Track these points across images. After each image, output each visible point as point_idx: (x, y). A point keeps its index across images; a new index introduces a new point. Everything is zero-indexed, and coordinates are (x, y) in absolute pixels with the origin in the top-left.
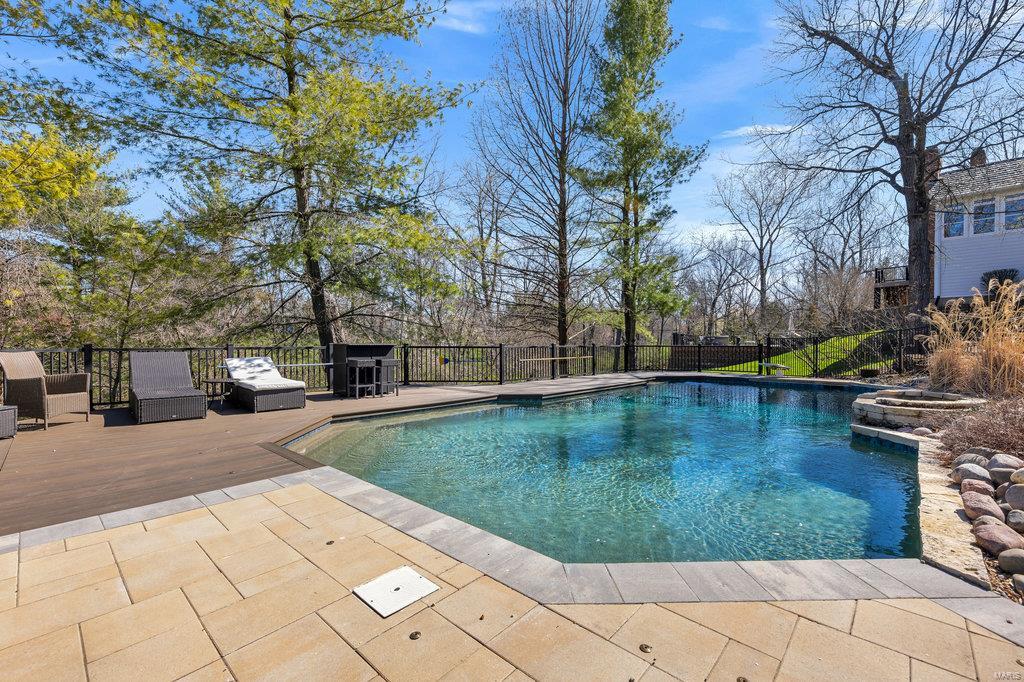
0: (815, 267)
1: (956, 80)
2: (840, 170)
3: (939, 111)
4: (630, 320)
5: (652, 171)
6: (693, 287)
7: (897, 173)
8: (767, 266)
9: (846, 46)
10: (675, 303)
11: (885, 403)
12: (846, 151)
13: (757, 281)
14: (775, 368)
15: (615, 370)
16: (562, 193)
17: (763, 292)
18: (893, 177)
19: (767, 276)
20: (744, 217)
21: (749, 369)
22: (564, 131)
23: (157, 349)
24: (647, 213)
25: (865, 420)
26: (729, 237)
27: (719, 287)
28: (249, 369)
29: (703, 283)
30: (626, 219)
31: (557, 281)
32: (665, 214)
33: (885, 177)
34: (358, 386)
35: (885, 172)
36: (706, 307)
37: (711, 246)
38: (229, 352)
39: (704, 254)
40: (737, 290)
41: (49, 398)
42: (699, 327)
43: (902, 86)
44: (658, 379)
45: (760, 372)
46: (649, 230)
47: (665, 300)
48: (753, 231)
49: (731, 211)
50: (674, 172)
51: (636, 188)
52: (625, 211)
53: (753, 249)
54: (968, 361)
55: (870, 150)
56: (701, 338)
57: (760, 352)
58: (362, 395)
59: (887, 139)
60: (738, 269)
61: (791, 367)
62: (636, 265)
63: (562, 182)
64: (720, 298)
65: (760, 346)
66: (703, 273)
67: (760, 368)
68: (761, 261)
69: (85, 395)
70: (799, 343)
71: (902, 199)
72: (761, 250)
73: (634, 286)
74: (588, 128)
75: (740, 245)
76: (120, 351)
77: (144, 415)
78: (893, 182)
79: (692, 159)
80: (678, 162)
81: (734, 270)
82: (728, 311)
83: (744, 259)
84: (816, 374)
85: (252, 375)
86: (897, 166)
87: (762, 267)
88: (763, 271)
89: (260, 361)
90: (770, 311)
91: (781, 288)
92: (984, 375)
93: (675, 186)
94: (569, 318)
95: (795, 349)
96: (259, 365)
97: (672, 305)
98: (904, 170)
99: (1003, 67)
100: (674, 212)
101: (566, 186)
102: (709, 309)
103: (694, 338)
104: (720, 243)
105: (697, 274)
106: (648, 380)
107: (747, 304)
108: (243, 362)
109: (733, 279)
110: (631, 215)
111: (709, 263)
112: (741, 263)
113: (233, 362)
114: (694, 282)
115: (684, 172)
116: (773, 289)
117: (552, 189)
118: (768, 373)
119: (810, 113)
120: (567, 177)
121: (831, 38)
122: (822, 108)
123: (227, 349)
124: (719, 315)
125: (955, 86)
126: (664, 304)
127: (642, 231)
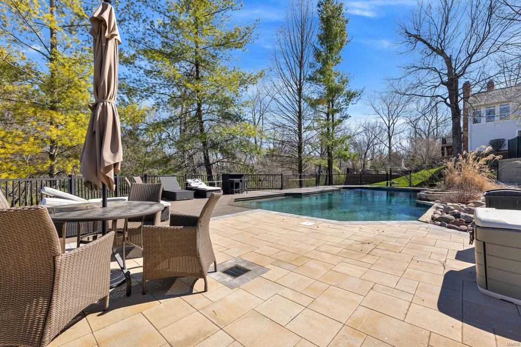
0: (416, 135)
1: (470, 60)
2: (423, 96)
3: (464, 73)
4: (330, 163)
5: (340, 100)
6: (355, 145)
7: (447, 98)
8: (392, 135)
9: (425, 42)
10: (350, 155)
11: (427, 193)
12: (426, 87)
13: (387, 142)
14: (393, 183)
15: (325, 184)
16: (300, 107)
17: (390, 148)
18: (445, 99)
19: (392, 139)
20: (381, 112)
21: (383, 184)
22: (300, 80)
24: (337, 116)
25: (421, 199)
26: (373, 121)
27: (368, 145)
29: (360, 143)
30: (328, 119)
31: (297, 145)
32: (346, 117)
33: (442, 100)
34: (235, 190)
35: (442, 98)
36: (362, 155)
37: (365, 125)
39: (361, 129)
40: (377, 146)
42: (359, 164)
43: (448, 61)
44: (344, 188)
45: (387, 185)
46: (338, 124)
47: (346, 154)
48: (385, 118)
49: (374, 108)
50: (350, 99)
51: (333, 106)
52: (328, 115)
53: (385, 127)
54: (457, 179)
55: (436, 87)
56: (360, 170)
57: (387, 176)
59: (443, 83)
60: (378, 136)
61: (401, 183)
62: (333, 139)
63: (300, 102)
64: (369, 151)
65: (387, 174)
66: (361, 138)
67: (387, 183)
68: (389, 133)
70: (406, 173)
71: (449, 109)
72: (389, 127)
73: (332, 148)
74: (311, 79)
75: (378, 124)
78: (445, 102)
79: (358, 95)
80: (351, 96)
81: (375, 137)
82: (373, 156)
83: (381, 132)
84: (410, 185)
86: (447, 95)
87: (389, 135)
88: (390, 137)
90: (393, 157)
91: (399, 145)
92: (462, 184)
93: (350, 105)
94: (303, 162)
95: (402, 175)
97: (348, 156)
98: (450, 97)
99: (490, 55)
100: (350, 116)
101: (302, 104)
102: (363, 156)
103: (357, 170)
104: (369, 124)
105: (358, 139)
106: (340, 188)
107: (382, 153)
108: (192, 181)
109: (375, 141)
110: (331, 117)
111: (364, 134)
112: (379, 133)
114: (356, 143)
115: (354, 100)
116: (395, 146)
117: (296, 105)
118: (391, 186)
119: (410, 70)
120: (302, 100)
121: (418, 38)
122: (414, 69)
124: (368, 159)
125: (470, 63)
126: (345, 156)
127: (336, 124)
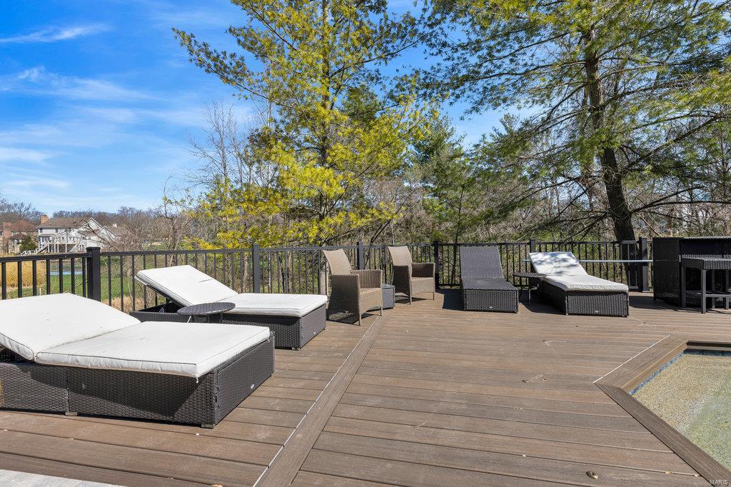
23: (477, 244)
28: (555, 264)
34: (705, 295)
38: (532, 247)
41: (413, 280)
58: (709, 307)
69: (432, 280)
76: (456, 245)
77: (468, 302)
85: (558, 270)
89: (563, 256)
96: (564, 260)
108: (547, 257)
113: (536, 257)
123: (529, 244)
